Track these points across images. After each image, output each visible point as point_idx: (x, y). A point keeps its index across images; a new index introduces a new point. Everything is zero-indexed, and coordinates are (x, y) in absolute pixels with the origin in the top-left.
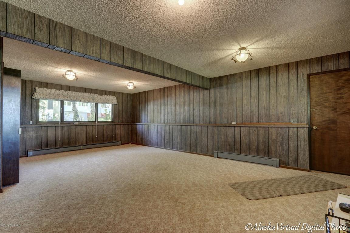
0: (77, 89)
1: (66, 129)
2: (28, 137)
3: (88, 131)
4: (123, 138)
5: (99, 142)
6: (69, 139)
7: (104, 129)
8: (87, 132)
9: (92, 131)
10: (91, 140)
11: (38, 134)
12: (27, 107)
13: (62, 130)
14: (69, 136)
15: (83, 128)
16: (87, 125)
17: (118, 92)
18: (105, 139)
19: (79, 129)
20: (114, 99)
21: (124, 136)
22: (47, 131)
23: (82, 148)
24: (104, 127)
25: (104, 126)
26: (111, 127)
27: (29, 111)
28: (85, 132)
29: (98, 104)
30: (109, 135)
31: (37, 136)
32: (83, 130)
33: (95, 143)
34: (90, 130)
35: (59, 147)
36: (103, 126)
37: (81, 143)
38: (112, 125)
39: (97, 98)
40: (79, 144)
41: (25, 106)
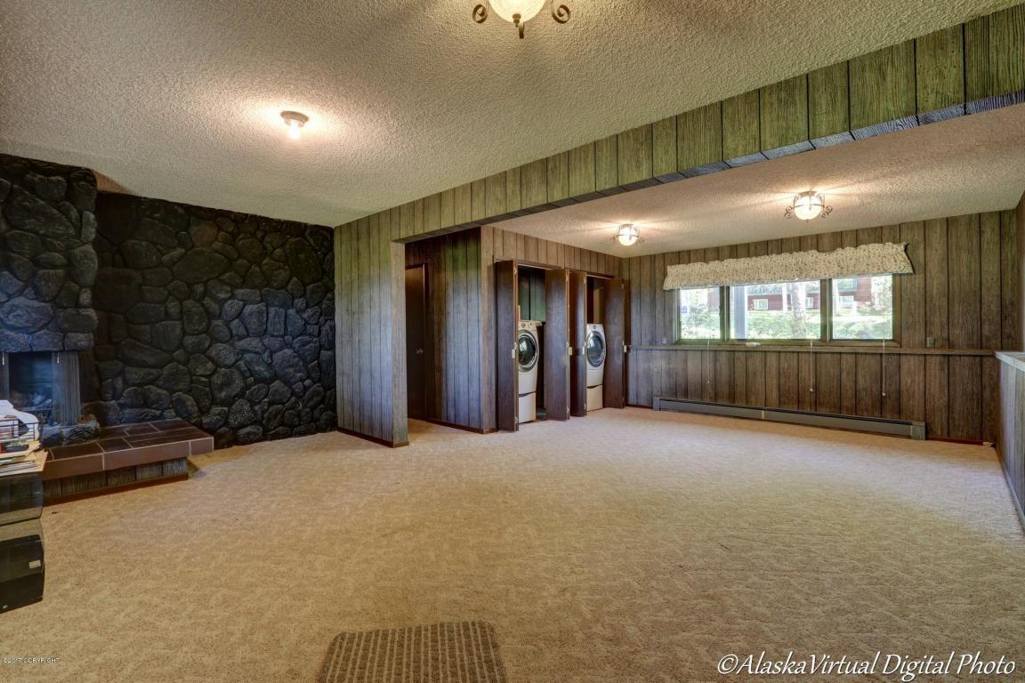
0: (756, 247)
1: (723, 358)
2: (655, 370)
3: (784, 368)
4: (945, 415)
5: (823, 410)
6: (732, 384)
7: (844, 367)
8: (781, 371)
9: (796, 371)
10: (795, 397)
11: (671, 366)
12: (658, 308)
13: (716, 360)
14: (732, 379)
15: (768, 360)
16: (780, 352)
17: (917, 223)
18: (846, 403)
19: (756, 362)
20: (893, 255)
21: (949, 406)
22: (686, 361)
23: (763, 418)
24: (844, 362)
25: (844, 356)
26: (873, 362)
27: (661, 318)
28: (774, 372)
29: (831, 279)
30: (865, 389)
31: (669, 369)
32: (768, 364)
33: (808, 410)
34: (789, 366)
35: (708, 401)
36: (838, 356)
37: (763, 401)
38: (881, 354)
39: (816, 262)
40: (756, 403)
41: (655, 306)
